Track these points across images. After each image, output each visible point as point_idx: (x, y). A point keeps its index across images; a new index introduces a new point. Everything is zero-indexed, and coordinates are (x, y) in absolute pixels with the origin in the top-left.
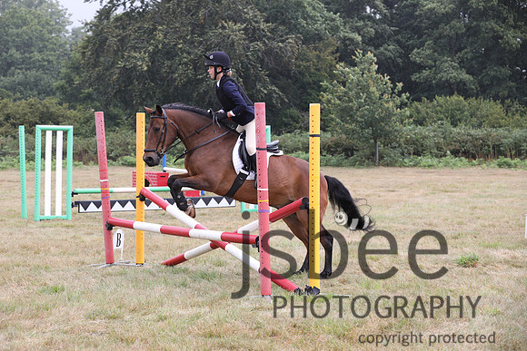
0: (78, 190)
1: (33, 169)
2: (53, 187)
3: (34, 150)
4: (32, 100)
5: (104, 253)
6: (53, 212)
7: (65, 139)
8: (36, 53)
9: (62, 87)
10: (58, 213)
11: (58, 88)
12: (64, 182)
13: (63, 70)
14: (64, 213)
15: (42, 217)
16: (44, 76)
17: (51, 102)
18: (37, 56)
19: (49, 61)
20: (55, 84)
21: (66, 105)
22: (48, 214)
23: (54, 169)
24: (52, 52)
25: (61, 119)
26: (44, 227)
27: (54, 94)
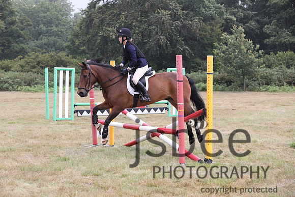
0: (77, 104)
1: (53, 92)
2: (64, 102)
3: (53, 81)
4: (52, 53)
5: (92, 139)
6: (64, 116)
7: (70, 75)
8: (54, 27)
9: (69, 46)
10: (67, 117)
11: (66, 47)
12: (70, 99)
13: (69, 37)
14: (69, 116)
15: (58, 119)
16: (59, 40)
17: (63, 55)
18: (55, 29)
19: (61, 32)
20: (65, 44)
21: (71, 56)
22: (61, 117)
23: (64, 92)
24: (63, 27)
25: (68, 64)
26: (58, 124)
27: (64, 50)
